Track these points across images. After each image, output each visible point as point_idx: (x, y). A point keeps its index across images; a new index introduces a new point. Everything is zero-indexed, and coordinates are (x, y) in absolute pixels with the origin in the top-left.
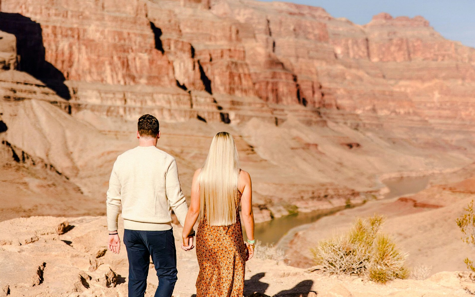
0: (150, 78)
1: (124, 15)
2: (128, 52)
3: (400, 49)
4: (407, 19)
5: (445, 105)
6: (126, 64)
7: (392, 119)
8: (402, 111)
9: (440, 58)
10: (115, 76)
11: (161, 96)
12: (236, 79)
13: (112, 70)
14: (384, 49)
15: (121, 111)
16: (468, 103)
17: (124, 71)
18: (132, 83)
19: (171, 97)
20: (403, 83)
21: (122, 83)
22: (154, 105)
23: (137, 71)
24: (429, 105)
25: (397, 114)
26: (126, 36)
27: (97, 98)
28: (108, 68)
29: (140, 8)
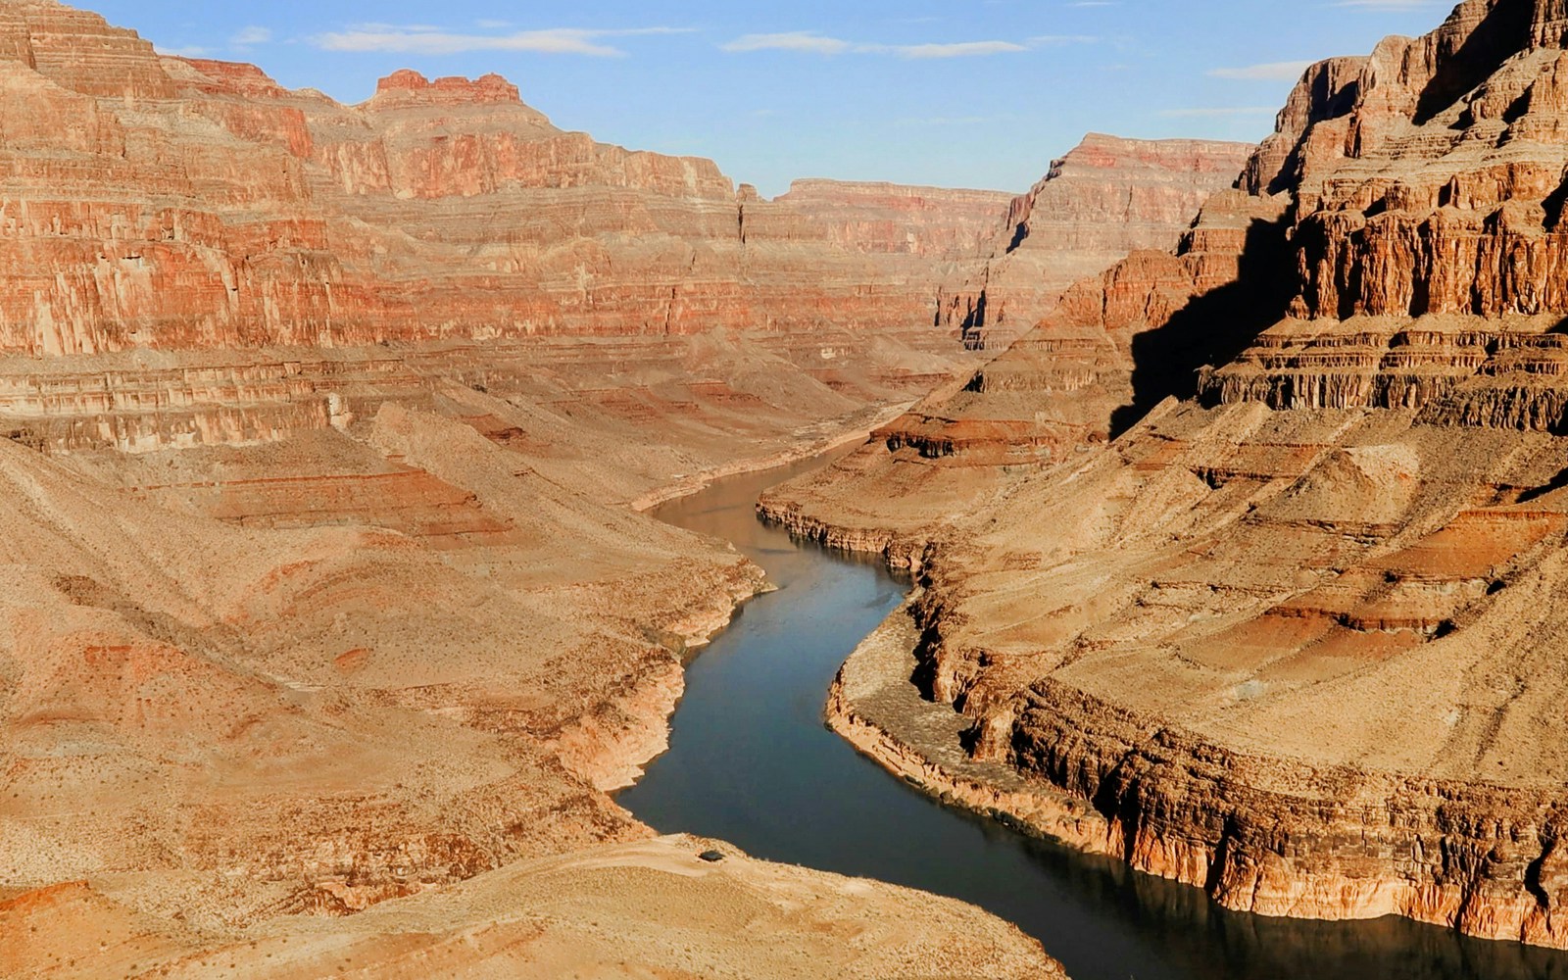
0: (163, 328)
1: (66, 156)
2: (94, 260)
3: (468, 165)
4: (462, 83)
5: (608, 298)
6: (91, 295)
7: (509, 348)
8: (530, 327)
9: (566, 179)
10: (65, 332)
11: (205, 376)
12: (316, 299)
13: (55, 317)
14: (425, 165)
15: (105, 430)
16: (654, 288)
17: (90, 316)
18: (113, 347)
19: (234, 375)
20: (490, 250)
21: (88, 348)
22: (189, 402)
23: (122, 313)
24: (565, 302)
25: (520, 334)
26: (78, 214)
27: (30, 400)
28: (44, 310)
29: (104, 131)
